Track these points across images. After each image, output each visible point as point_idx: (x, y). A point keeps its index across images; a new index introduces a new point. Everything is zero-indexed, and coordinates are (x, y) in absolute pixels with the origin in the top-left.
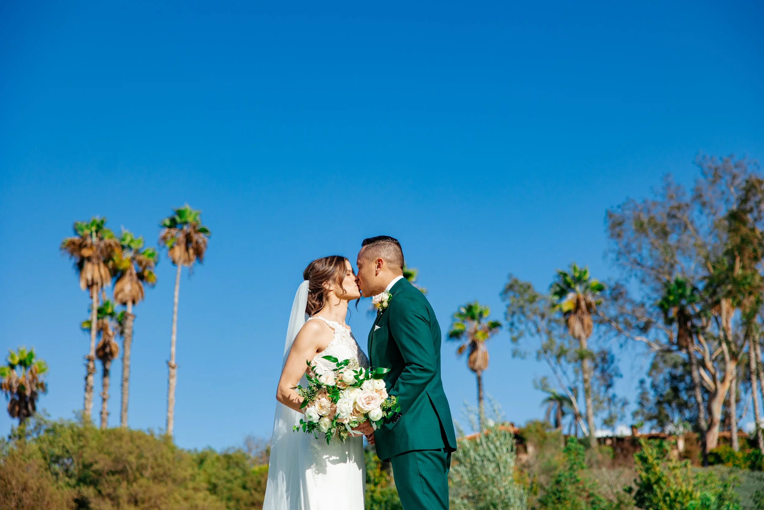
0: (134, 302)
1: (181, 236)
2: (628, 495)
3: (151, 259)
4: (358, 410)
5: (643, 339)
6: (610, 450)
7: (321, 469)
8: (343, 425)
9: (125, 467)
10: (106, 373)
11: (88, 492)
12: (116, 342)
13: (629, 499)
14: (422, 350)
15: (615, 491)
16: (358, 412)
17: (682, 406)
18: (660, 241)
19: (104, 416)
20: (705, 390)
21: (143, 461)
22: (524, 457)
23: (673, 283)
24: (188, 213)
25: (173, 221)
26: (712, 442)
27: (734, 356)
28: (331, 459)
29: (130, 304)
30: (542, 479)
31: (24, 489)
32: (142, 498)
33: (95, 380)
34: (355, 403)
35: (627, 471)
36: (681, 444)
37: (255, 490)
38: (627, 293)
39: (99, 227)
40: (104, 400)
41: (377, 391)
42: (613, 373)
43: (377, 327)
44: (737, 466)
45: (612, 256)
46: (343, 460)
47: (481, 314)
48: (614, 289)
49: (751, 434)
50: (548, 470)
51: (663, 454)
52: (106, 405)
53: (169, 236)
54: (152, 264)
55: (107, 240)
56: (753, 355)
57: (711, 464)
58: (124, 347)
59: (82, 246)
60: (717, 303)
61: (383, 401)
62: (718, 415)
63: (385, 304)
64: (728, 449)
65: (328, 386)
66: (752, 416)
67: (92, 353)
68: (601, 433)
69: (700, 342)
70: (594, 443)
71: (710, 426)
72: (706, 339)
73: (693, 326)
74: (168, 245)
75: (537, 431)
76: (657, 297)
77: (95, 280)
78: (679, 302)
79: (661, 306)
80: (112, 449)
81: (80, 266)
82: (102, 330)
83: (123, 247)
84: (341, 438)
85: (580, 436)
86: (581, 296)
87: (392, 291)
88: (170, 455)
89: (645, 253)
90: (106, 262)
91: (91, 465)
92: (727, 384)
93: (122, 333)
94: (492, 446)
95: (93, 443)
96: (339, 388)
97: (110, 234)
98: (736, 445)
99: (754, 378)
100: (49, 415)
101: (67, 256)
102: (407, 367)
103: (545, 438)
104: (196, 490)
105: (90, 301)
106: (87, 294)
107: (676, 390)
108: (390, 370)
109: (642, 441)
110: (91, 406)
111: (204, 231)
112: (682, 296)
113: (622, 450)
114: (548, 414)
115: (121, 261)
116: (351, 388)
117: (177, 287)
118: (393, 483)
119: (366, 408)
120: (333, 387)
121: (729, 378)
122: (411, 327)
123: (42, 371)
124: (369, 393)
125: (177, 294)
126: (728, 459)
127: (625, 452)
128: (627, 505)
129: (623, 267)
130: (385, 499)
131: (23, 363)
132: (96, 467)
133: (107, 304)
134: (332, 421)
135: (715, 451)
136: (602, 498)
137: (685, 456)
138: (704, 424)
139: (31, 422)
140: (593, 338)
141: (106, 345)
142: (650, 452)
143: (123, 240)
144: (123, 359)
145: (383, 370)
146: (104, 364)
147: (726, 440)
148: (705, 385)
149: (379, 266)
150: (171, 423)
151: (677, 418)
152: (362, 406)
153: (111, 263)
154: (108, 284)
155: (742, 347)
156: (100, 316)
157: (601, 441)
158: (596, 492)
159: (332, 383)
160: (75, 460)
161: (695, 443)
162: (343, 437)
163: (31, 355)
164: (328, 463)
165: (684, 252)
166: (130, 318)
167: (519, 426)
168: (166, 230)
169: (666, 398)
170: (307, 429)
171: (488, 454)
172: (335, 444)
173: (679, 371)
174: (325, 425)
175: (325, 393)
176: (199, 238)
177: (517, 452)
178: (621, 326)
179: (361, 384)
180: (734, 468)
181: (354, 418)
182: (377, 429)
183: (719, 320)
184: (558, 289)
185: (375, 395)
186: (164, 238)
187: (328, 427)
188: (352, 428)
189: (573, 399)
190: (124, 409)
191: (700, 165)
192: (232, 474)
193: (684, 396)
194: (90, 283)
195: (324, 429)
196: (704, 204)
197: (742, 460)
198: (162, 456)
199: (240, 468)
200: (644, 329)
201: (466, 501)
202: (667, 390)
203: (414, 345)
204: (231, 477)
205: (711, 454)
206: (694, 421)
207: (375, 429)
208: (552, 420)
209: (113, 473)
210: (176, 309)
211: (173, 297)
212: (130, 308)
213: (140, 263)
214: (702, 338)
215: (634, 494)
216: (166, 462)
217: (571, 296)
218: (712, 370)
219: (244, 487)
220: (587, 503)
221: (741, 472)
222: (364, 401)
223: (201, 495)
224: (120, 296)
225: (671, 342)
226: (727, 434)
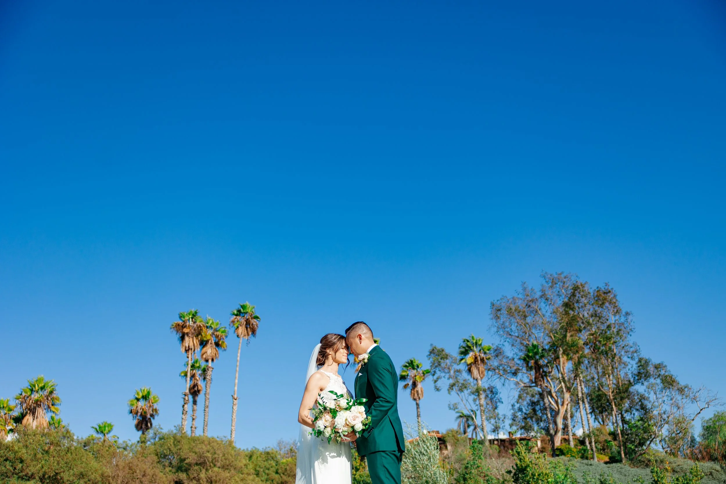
0: (213, 360)
1: (243, 321)
2: (508, 475)
3: (223, 334)
4: (348, 423)
5: (514, 379)
6: (497, 447)
7: (325, 460)
8: (338, 432)
9: (205, 460)
10: (195, 402)
11: (183, 476)
12: (201, 384)
13: (508, 477)
14: (386, 389)
15: (501, 473)
16: (348, 425)
17: (539, 420)
18: (522, 321)
19: (193, 429)
20: (552, 410)
21: (216, 456)
22: (445, 452)
23: (531, 346)
24: (248, 306)
25: (239, 311)
26: (558, 443)
27: (568, 389)
28: (331, 455)
29: (210, 361)
30: (457, 466)
31: (144, 476)
32: (214, 479)
33: (188, 407)
34: (346, 420)
35: (508, 460)
36: (539, 443)
37: (283, 474)
38: (503, 352)
39: (194, 316)
40: (193, 419)
41: (360, 413)
42: (497, 401)
43: (360, 374)
44: (573, 456)
45: (495, 329)
46: (339, 455)
47: (418, 367)
48: (496, 350)
49: (581, 437)
50: (460, 460)
51: (529, 450)
52: (194, 422)
53: (236, 320)
54: (224, 337)
55: (198, 323)
56: (579, 388)
57: (558, 455)
58: (206, 387)
59: (183, 327)
60: (558, 358)
61: (363, 419)
62: (560, 426)
63: (366, 361)
64: (567, 446)
65: (331, 409)
66: (581, 425)
67: (187, 391)
68: (491, 437)
69: (548, 381)
70: (487, 443)
71: (556, 432)
72: (552, 379)
73: (543, 371)
74: (236, 326)
75: (453, 436)
76: (522, 355)
77: (190, 348)
78: (535, 357)
79: (524, 360)
80: (197, 450)
81: (182, 338)
82: (193, 376)
83: (207, 327)
84: (337, 441)
85: (479, 438)
86: (478, 354)
87: (370, 353)
88: (233, 452)
89: (513, 328)
90: (197, 336)
91: (185, 460)
92: (565, 406)
93: (204, 379)
94: (425, 446)
95: (186, 447)
96: (337, 410)
97: (201, 319)
98: (572, 443)
99: (581, 402)
100: (161, 429)
101: (175, 332)
102: (377, 400)
103: (458, 440)
104: (248, 474)
105: (187, 359)
106: (186, 355)
107: (534, 410)
108: (367, 400)
109: (518, 442)
110: (185, 423)
111: (256, 318)
112: (536, 353)
113: (504, 447)
114: (459, 426)
115: (206, 335)
116: (345, 410)
117: (240, 351)
118: (367, 469)
119: (353, 423)
120: (334, 409)
121: (566, 403)
122: (380, 375)
123: (156, 402)
124: (355, 414)
125: (239, 355)
126: (568, 452)
127: (506, 449)
128: (508, 481)
129: (501, 336)
130: (362, 479)
131: (145, 398)
132: (187, 461)
133: (196, 362)
134: (332, 430)
135: (560, 447)
136: (493, 477)
137: (542, 451)
138: (552, 432)
139: (150, 433)
140: (485, 379)
141: (195, 385)
142: (521, 448)
143: (208, 323)
144: (205, 394)
145: (363, 400)
146: (194, 398)
147: (566, 441)
148: (552, 407)
149: (360, 339)
150: (234, 432)
151: (536, 428)
152: (350, 421)
153: (200, 336)
154: (198, 349)
155: (573, 384)
156: (192, 369)
157: (491, 442)
158: (489, 473)
159: (333, 407)
160: (176, 457)
161: (548, 442)
162: (338, 440)
163: (149, 393)
164: (329, 458)
165: (536, 328)
166: (210, 369)
167: (442, 433)
168: (235, 317)
169: (529, 415)
170: (316, 435)
171: (423, 450)
172: (332, 446)
173: (535, 399)
174: (328, 432)
175: (329, 413)
176: (254, 322)
177: (441, 449)
178: (501, 372)
179: (350, 408)
180: (571, 458)
181: (346, 429)
182: (359, 437)
183: (559, 367)
184: (463, 350)
185: (359, 415)
186: (233, 322)
187: (329, 434)
188: (344, 435)
189: (474, 417)
190: (205, 425)
191: (544, 277)
192: (270, 464)
193: (539, 414)
194: (187, 349)
195: (327, 435)
196: (547, 299)
197: (576, 453)
198: (228, 453)
199: (274, 460)
200: (515, 374)
201: (411, 480)
202: (529, 411)
203: (382, 386)
204: (268, 466)
205: (557, 449)
206: (547, 430)
207: (358, 437)
208: (462, 429)
209: (197, 464)
210: (238, 364)
211: (237, 356)
212: (210, 364)
213: (217, 336)
214: (549, 379)
215: (512, 475)
216: (231, 457)
217: (471, 354)
218: (556, 398)
219: (277, 473)
220: (484, 480)
221: (576, 460)
222: (352, 419)
223: (251, 477)
224: (204, 356)
225: (531, 381)
226: (566, 437)
